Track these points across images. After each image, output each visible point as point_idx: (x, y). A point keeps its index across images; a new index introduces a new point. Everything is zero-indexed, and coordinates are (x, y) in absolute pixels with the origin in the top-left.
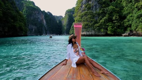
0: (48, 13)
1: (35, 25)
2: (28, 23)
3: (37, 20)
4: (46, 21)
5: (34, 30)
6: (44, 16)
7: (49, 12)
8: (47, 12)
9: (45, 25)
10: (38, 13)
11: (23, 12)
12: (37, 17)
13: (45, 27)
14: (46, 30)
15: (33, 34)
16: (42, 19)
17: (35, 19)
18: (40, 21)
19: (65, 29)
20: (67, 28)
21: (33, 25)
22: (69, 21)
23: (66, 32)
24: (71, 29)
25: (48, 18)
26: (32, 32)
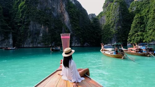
0: (74, 3)
1: (46, 23)
2: (28, 17)
3: (51, 14)
4: (69, 15)
5: (41, 35)
6: (66, 5)
12: (50, 8)
13: (67, 28)
15: (39, 45)
16: (62, 12)
17: (46, 10)
18: (58, 16)
19: (114, 31)
20: (118, 30)
21: (39, 23)
22: (122, 13)
23: (117, 38)
24: (131, 30)
25: (73, 9)
26: (37, 40)
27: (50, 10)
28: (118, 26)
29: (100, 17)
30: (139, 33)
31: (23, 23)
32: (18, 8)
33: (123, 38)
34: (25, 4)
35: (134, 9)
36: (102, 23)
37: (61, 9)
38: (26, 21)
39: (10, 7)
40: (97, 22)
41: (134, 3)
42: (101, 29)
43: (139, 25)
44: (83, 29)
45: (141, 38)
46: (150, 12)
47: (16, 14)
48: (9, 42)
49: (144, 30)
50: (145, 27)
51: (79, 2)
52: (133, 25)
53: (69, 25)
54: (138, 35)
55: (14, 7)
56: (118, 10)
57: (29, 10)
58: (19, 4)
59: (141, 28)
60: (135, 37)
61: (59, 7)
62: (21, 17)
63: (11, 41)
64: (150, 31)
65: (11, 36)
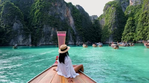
0: (77, 8)
1: (56, 26)
2: (42, 22)
3: (59, 18)
4: (74, 18)
5: (52, 35)
6: (71, 11)
7: (78, 6)
8: (75, 6)
9: (72, 26)
10: (61, 6)
11: (36, 6)
13: (72, 30)
14: (73, 35)
15: (50, 43)
16: (68, 16)
17: (55, 15)
18: (64, 20)
19: (111, 32)
20: (114, 30)
21: (50, 26)
22: (117, 17)
23: (113, 37)
24: (125, 31)
25: (77, 14)
26: (49, 39)
27: (59, 15)
28: (114, 27)
29: (100, 19)
30: (130, 33)
31: (39, 27)
32: (34, 14)
33: (118, 37)
34: (39, 11)
35: (129, 12)
36: (102, 24)
37: (67, 14)
38: (40, 24)
39: (28, 13)
40: (98, 23)
41: (130, 7)
42: (101, 29)
43: (130, 27)
44: (85, 30)
45: (131, 38)
46: (140, 16)
47: (32, 19)
48: (29, 41)
49: (135, 31)
50: (135, 28)
51: (82, 7)
52: (126, 27)
53: (74, 27)
54: (130, 35)
55: (31, 13)
56: (114, 14)
57: (42, 16)
58: (35, 12)
59: (132, 29)
60: (127, 36)
61: (65, 12)
62: (37, 22)
63: (30, 40)
64: (139, 32)
65: (30, 36)
